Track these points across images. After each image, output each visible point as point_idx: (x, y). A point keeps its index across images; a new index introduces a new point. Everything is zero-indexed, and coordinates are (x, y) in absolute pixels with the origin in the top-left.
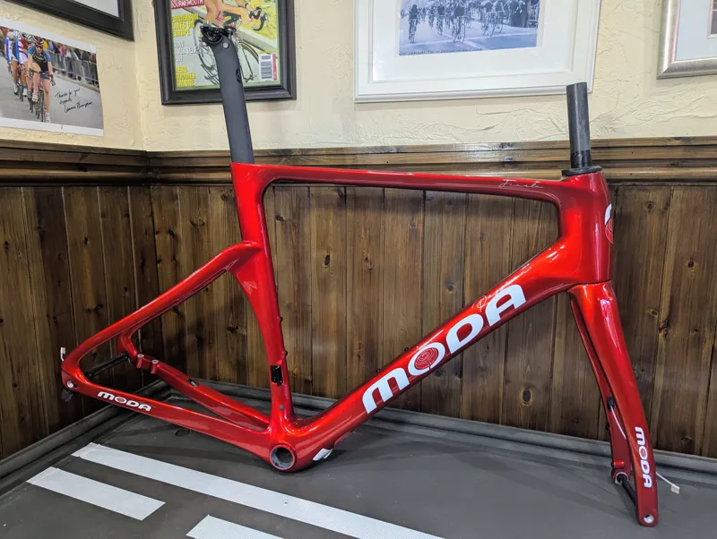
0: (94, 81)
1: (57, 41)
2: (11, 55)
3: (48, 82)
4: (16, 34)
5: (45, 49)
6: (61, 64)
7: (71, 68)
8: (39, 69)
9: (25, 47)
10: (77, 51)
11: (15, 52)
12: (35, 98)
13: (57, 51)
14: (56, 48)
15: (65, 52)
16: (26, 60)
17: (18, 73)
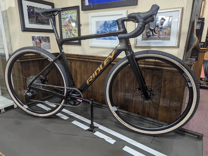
0: (49, 41)
1: (42, 36)
2: (35, 40)
3: (41, 43)
4: (36, 37)
5: (41, 38)
6: (43, 40)
7: (45, 40)
8: (40, 41)
9: (37, 39)
10: (46, 37)
11: (36, 40)
12: (39, 46)
13: (42, 38)
14: (42, 37)
15: (44, 38)
16: (38, 41)
17: (36, 43)
